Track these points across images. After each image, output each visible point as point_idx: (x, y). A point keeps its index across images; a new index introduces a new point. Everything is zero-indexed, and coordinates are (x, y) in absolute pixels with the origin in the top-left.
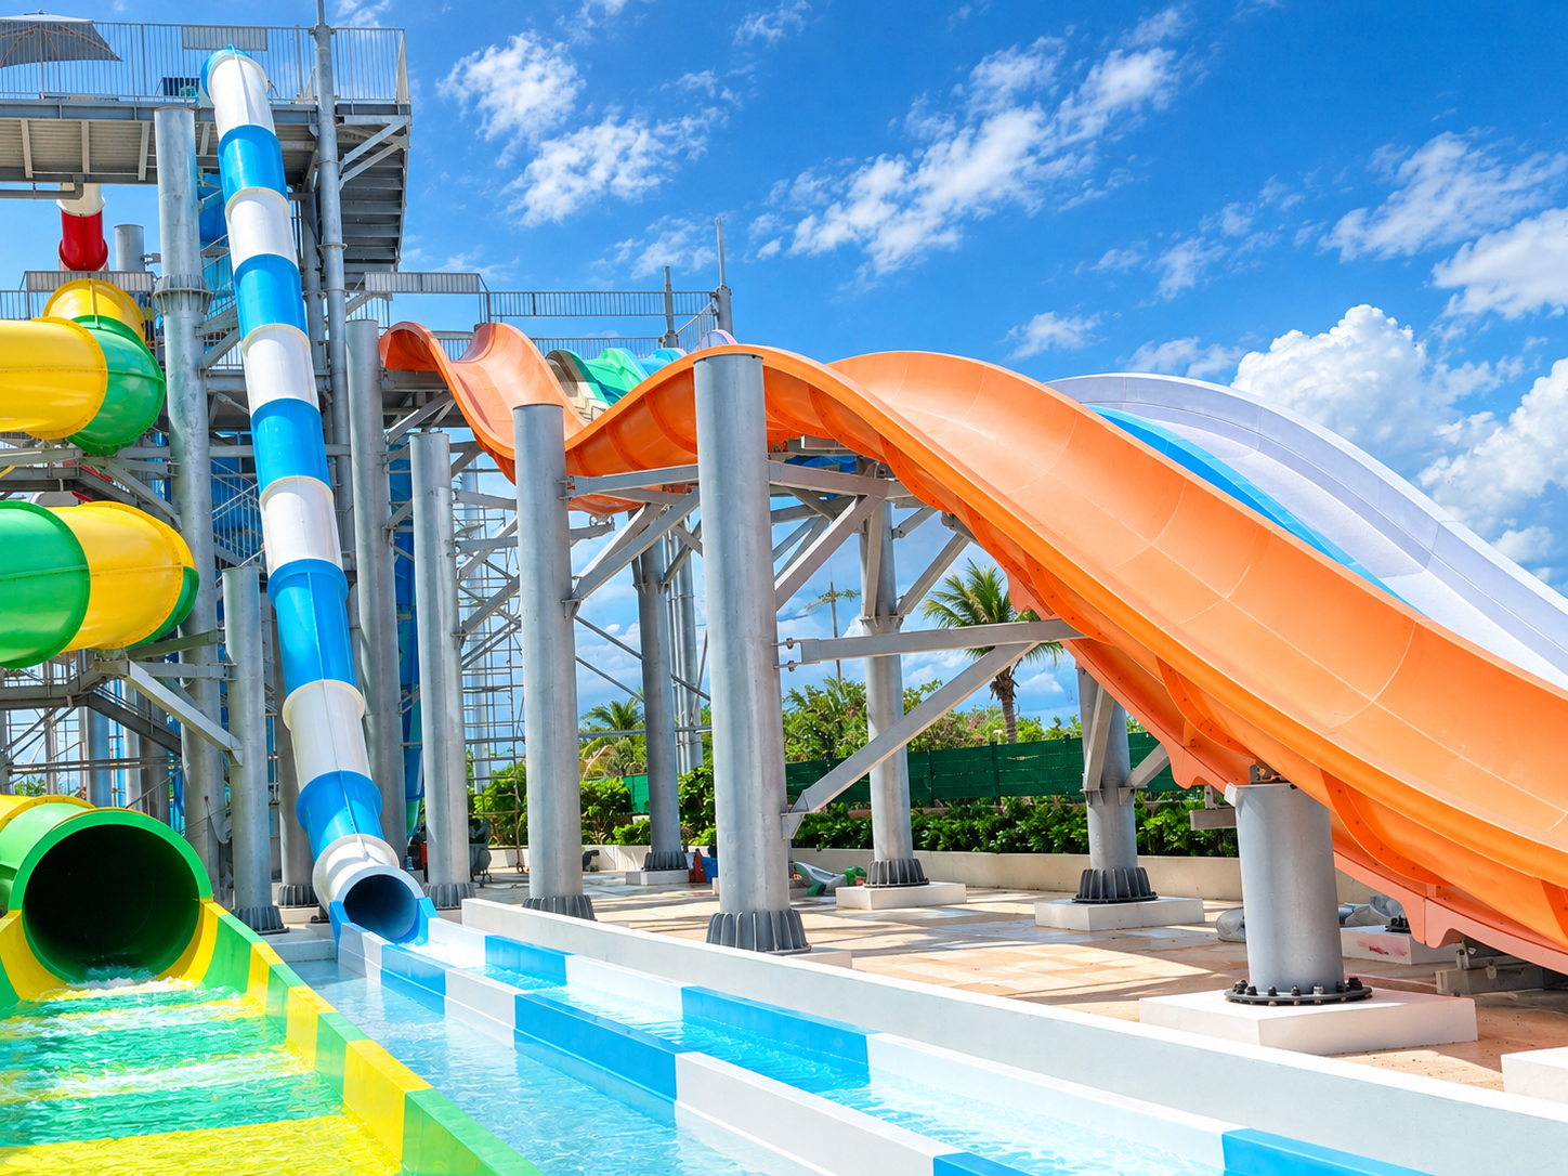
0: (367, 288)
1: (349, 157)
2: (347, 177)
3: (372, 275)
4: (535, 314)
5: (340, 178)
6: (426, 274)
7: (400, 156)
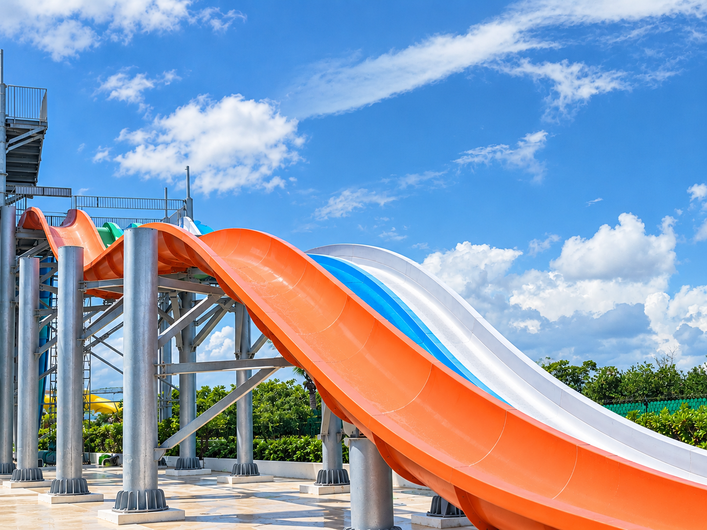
0: (17, 193)
1: (12, 141)
2: (11, 148)
3: (20, 188)
4: (98, 207)
5: (7, 149)
6: (46, 188)
7: (39, 142)
